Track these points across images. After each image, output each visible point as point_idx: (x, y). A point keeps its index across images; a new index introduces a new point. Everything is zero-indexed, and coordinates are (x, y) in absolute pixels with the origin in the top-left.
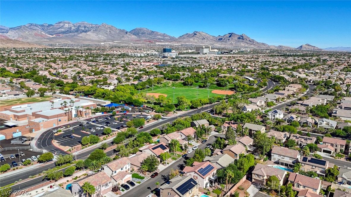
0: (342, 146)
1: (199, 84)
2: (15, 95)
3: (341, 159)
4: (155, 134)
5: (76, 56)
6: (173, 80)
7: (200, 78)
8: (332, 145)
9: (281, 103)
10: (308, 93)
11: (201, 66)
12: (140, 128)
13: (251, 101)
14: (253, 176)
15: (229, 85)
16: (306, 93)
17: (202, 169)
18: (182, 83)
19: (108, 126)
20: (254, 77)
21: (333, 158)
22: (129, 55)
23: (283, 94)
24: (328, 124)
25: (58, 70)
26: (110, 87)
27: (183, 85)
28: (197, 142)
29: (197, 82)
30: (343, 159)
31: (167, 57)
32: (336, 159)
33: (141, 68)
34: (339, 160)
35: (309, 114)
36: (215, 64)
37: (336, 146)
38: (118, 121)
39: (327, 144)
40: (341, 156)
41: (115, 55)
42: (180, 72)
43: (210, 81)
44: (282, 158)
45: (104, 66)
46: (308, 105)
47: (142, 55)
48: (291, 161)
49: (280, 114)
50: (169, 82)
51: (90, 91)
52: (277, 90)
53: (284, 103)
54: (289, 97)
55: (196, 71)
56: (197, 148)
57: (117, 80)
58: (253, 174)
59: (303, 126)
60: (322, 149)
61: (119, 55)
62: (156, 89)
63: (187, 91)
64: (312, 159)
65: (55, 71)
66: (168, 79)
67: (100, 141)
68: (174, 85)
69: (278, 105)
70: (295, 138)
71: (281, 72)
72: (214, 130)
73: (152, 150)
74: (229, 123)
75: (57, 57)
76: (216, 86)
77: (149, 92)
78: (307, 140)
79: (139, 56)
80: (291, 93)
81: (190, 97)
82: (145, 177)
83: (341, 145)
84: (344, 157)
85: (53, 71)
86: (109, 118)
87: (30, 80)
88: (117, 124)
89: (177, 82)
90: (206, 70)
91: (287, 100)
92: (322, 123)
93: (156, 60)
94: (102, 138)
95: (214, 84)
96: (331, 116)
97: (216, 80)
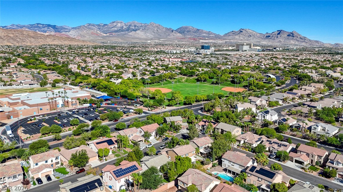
0: (320, 157)
1: (213, 80)
2: (30, 85)
3: (312, 172)
4: (119, 128)
5: (116, 52)
6: (188, 76)
7: (216, 74)
8: (308, 155)
9: (289, 103)
10: (330, 94)
11: (228, 63)
12: (114, 122)
13: (250, 100)
14: (178, 182)
15: (244, 83)
16: (329, 93)
17: (121, 169)
18: (196, 79)
19: (83, 117)
20: (279, 75)
21: (303, 171)
22: (166, 52)
23: (295, 94)
24: (324, 130)
25: (87, 64)
26: (118, 80)
27: (196, 81)
28: (157, 140)
29: (212, 78)
30: (315, 174)
31: (201, 54)
32: (307, 172)
33: (166, 64)
34: (310, 173)
35: (313, 117)
36: (246, 61)
37: (312, 156)
38: (97, 113)
39: (302, 153)
40: (316, 170)
41: (153, 51)
42: (199, 68)
43: (224, 77)
44: (232, 165)
45: (133, 61)
46: (316, 107)
47: (178, 52)
48: (241, 170)
49: (272, 115)
50: (184, 78)
51: (96, 83)
52: (291, 90)
53: (292, 103)
54: (301, 97)
55: (219, 67)
56: (151, 146)
57: (132, 74)
58: (179, 181)
59: (292, 130)
60: (294, 159)
61: (156, 52)
62: (166, 84)
63: (197, 86)
64: (261, 169)
65: (84, 65)
66: (184, 75)
67: (64, 132)
68: (187, 81)
69: (284, 105)
70: (269, 142)
71: (313, 70)
72: (187, 128)
73: (96, 144)
74: (206, 121)
75: (99, 53)
76: (230, 83)
77: (157, 87)
78: (280, 146)
79: (175, 53)
80: (307, 92)
81: (193, 93)
82: (70, 173)
83: (318, 156)
84: (319, 171)
85: (83, 65)
86: (92, 110)
87: (55, 72)
88: (94, 115)
89: (191, 78)
90: (230, 67)
91: (298, 101)
92: (316, 128)
93: (188, 56)
94: (67, 128)
95: (229, 81)
96: (338, 121)
97: (232, 77)
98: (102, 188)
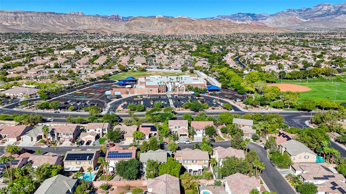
12: (194, 112)
17: (118, 152)
57: (278, 66)
73: (141, 127)
98: (90, 162)
